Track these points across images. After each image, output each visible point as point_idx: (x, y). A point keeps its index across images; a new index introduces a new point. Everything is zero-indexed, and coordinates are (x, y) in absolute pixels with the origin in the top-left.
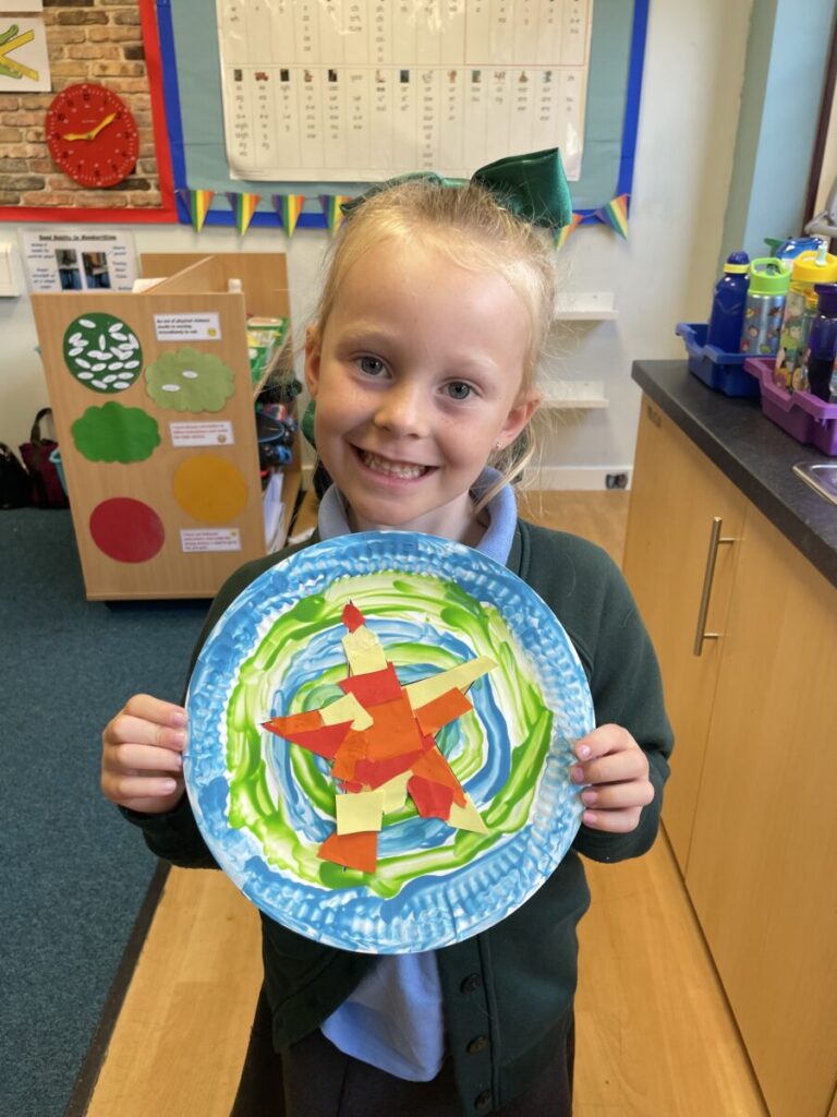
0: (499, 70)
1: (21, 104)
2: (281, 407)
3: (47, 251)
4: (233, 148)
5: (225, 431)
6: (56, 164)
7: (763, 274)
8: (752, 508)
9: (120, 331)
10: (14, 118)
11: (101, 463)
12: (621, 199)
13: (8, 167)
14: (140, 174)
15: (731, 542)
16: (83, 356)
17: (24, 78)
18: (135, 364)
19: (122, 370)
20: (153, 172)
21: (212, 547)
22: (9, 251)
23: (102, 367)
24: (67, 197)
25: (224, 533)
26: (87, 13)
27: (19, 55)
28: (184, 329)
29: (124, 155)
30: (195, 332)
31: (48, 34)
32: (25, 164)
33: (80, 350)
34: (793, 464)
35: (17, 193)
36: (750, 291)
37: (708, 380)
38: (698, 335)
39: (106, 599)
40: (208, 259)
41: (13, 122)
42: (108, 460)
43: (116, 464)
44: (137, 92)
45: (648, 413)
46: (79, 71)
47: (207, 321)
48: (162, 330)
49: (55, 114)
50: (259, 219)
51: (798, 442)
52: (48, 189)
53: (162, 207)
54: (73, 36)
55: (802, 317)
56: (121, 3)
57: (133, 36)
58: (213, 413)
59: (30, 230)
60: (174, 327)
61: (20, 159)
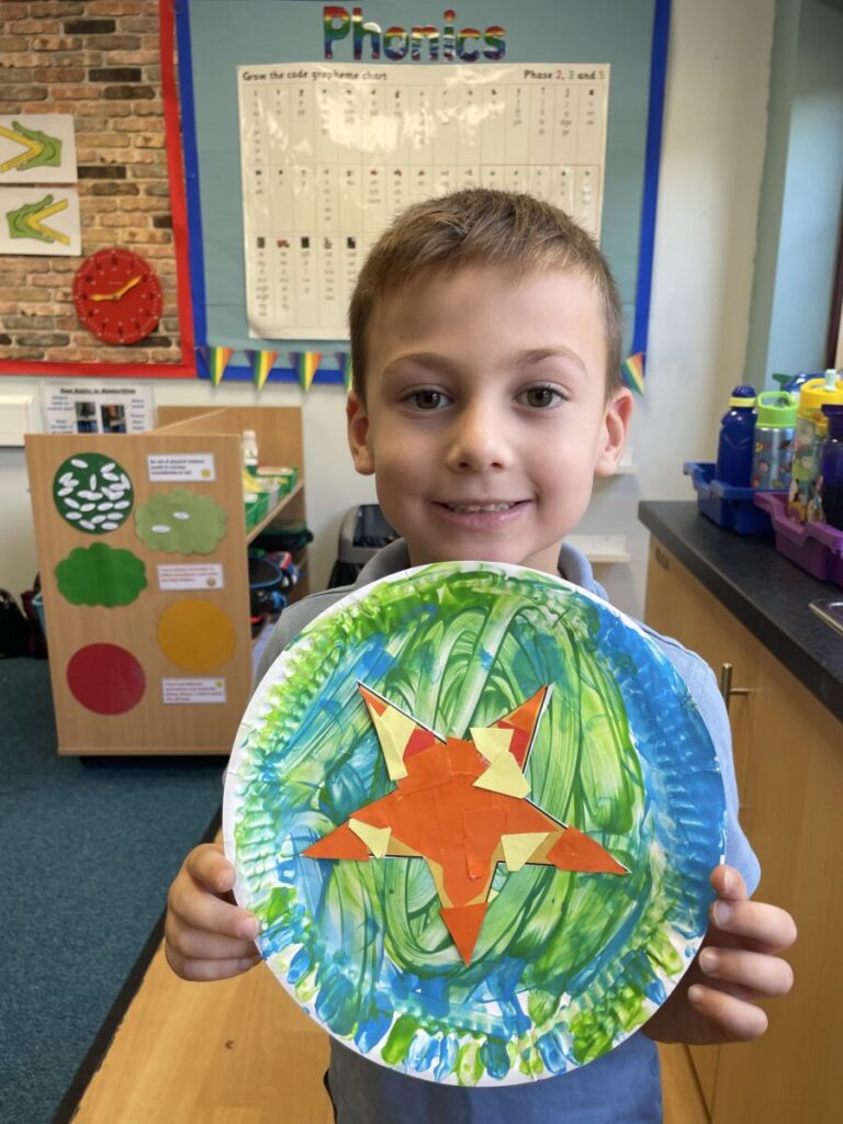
1: (51, 266)
2: (287, 555)
3: (67, 403)
4: (253, 309)
5: (215, 574)
6: (81, 322)
7: (771, 407)
8: (765, 653)
9: (113, 471)
10: (44, 279)
11: (84, 606)
12: (637, 358)
13: (35, 324)
14: (162, 332)
15: (745, 694)
16: (73, 496)
17: (56, 243)
18: (125, 504)
19: (112, 510)
20: (175, 330)
21: (195, 699)
22: (29, 403)
23: (90, 507)
24: (90, 353)
25: (209, 683)
26: (119, 186)
27: (51, 222)
28: (178, 470)
29: (148, 314)
30: (188, 473)
31: (81, 203)
32: (51, 321)
33: (70, 490)
34: (810, 601)
35: (41, 349)
36: (758, 424)
37: (718, 518)
38: (705, 473)
39: (80, 754)
40: (221, 411)
41: (43, 282)
42: (92, 603)
43: (100, 610)
44: (163, 258)
45: (657, 556)
46: (108, 237)
47: (202, 462)
48: (155, 470)
49: (82, 277)
50: (276, 375)
51: (816, 579)
52: (72, 345)
53: (182, 363)
54: (105, 206)
55: (813, 444)
56: (152, 175)
57: (162, 206)
58: (204, 555)
59: (53, 383)
60: (167, 467)
61: (47, 317)
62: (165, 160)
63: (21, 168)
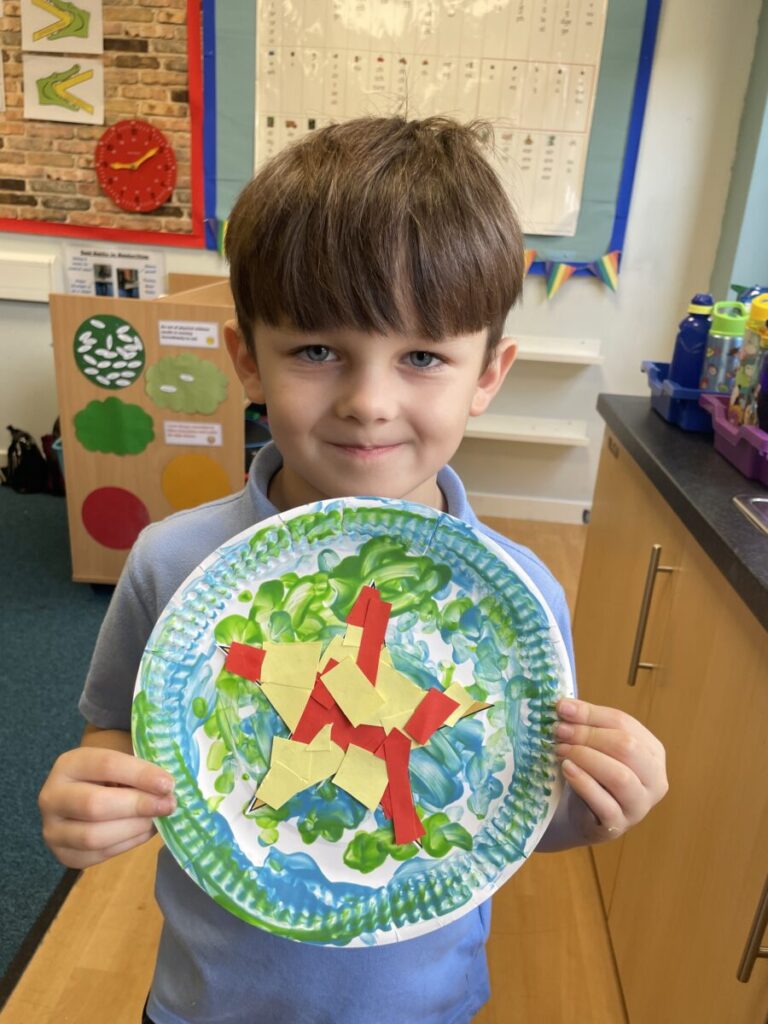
0: (508, 132)
1: (75, 134)
3: (86, 265)
5: (215, 433)
6: (101, 189)
7: (725, 316)
8: (690, 538)
9: (127, 333)
10: (69, 145)
11: (98, 453)
12: (613, 255)
13: (59, 188)
14: (175, 202)
15: (670, 571)
16: (91, 353)
17: (81, 111)
18: (137, 364)
19: (125, 369)
20: (187, 202)
22: (52, 262)
23: (106, 364)
24: (109, 218)
26: (141, 59)
27: (77, 90)
28: (185, 336)
29: (163, 184)
30: (195, 339)
31: (106, 74)
32: (74, 186)
33: (89, 348)
34: (734, 496)
35: (65, 212)
36: (712, 331)
37: (666, 414)
38: (660, 372)
39: (90, 581)
41: (67, 148)
42: (105, 450)
43: (111, 456)
44: (179, 131)
45: (610, 446)
46: (129, 109)
47: (207, 330)
48: (166, 335)
49: (103, 146)
51: (745, 477)
52: (92, 210)
53: (192, 234)
54: (128, 78)
55: (756, 355)
56: (172, 51)
57: (180, 81)
58: (205, 415)
59: (73, 245)
60: (176, 333)
61: (70, 182)
62: (185, 36)
63: (52, 37)
